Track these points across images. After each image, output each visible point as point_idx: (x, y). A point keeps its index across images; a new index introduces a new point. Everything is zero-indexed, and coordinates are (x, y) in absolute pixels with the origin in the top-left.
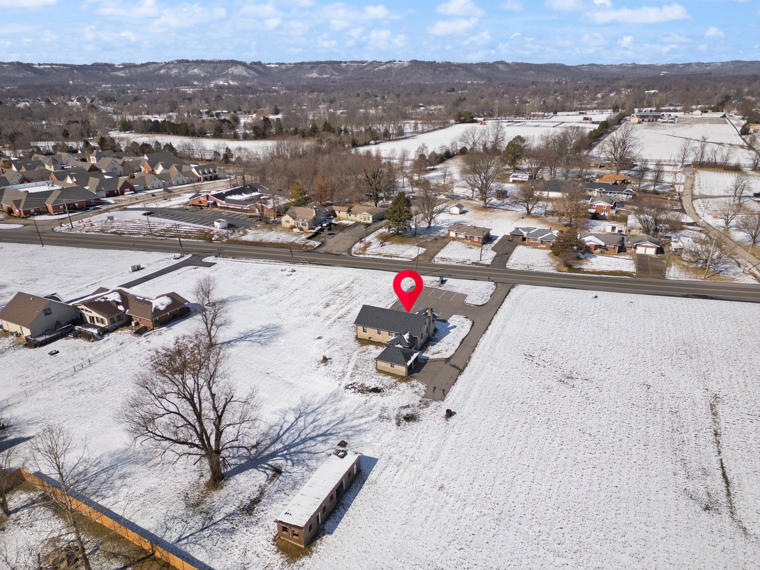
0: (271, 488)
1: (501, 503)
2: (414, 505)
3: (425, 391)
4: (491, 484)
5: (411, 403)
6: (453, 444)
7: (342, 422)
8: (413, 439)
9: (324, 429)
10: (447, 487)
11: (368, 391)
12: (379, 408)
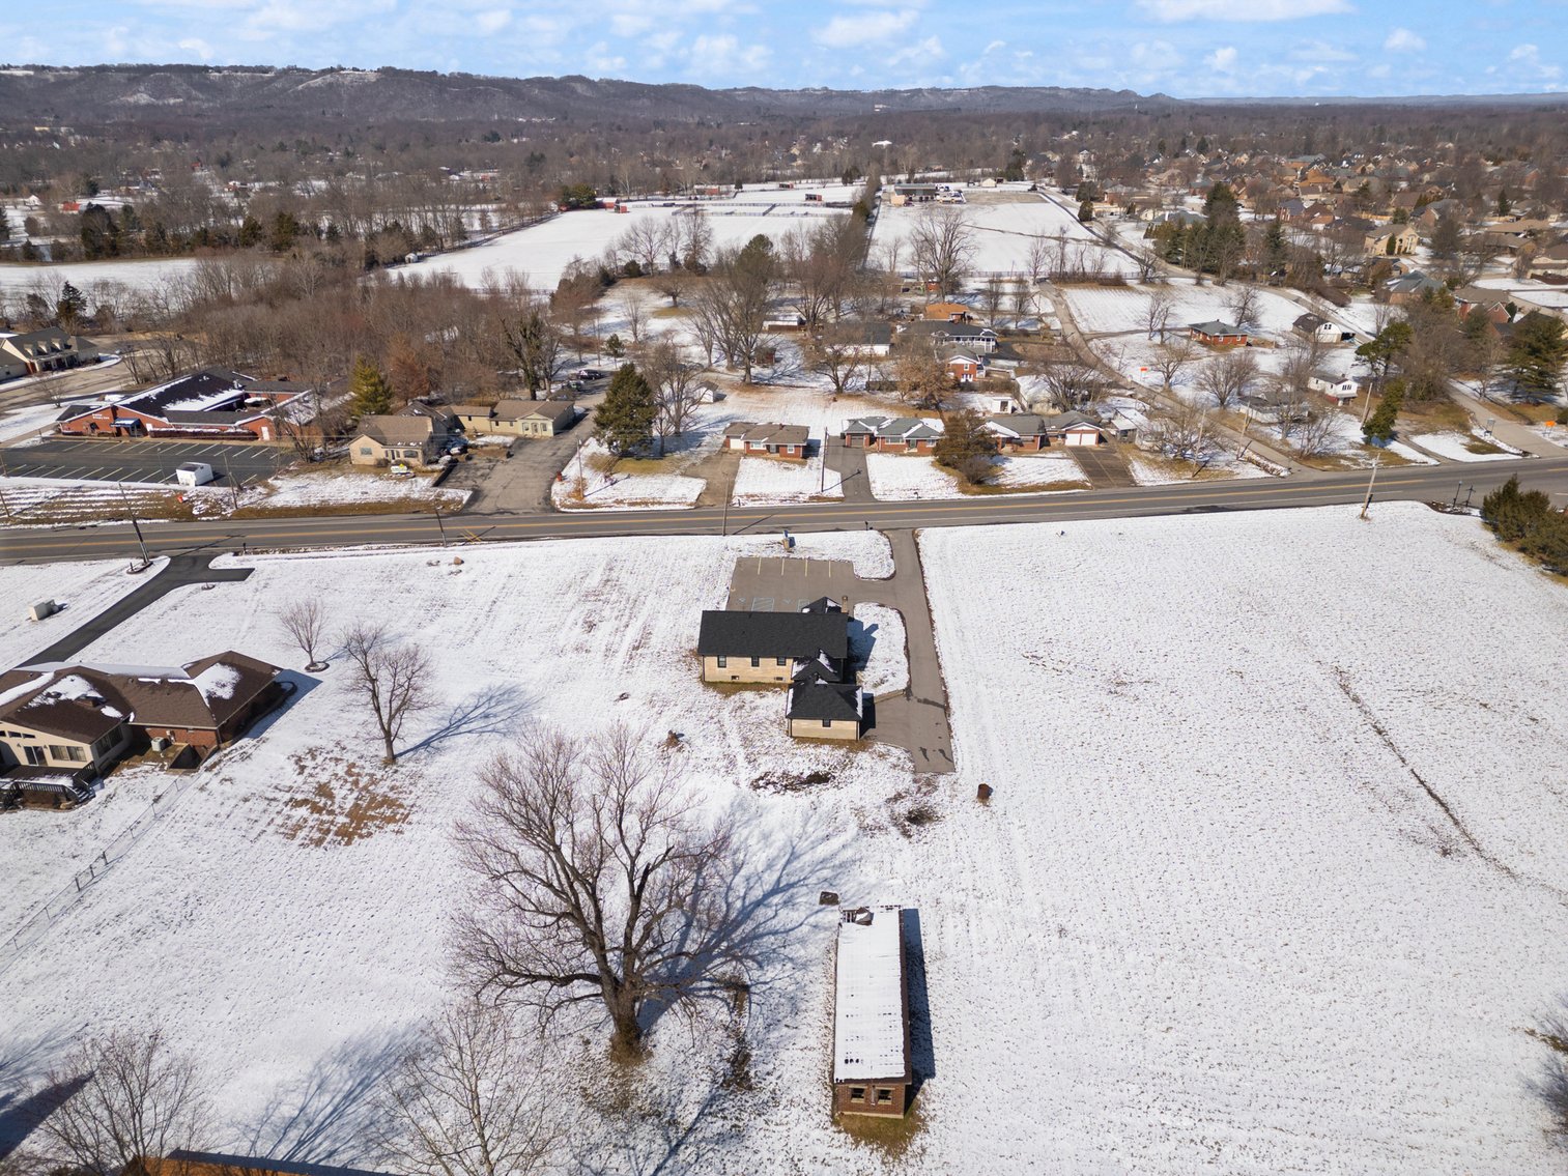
0: (752, 1022)
1: (1173, 930)
2: (1039, 975)
3: (911, 761)
4: (1134, 901)
5: (901, 788)
6: (1025, 845)
7: (794, 856)
8: (953, 856)
9: (770, 879)
10: (1069, 927)
11: (802, 783)
12: (848, 811)
